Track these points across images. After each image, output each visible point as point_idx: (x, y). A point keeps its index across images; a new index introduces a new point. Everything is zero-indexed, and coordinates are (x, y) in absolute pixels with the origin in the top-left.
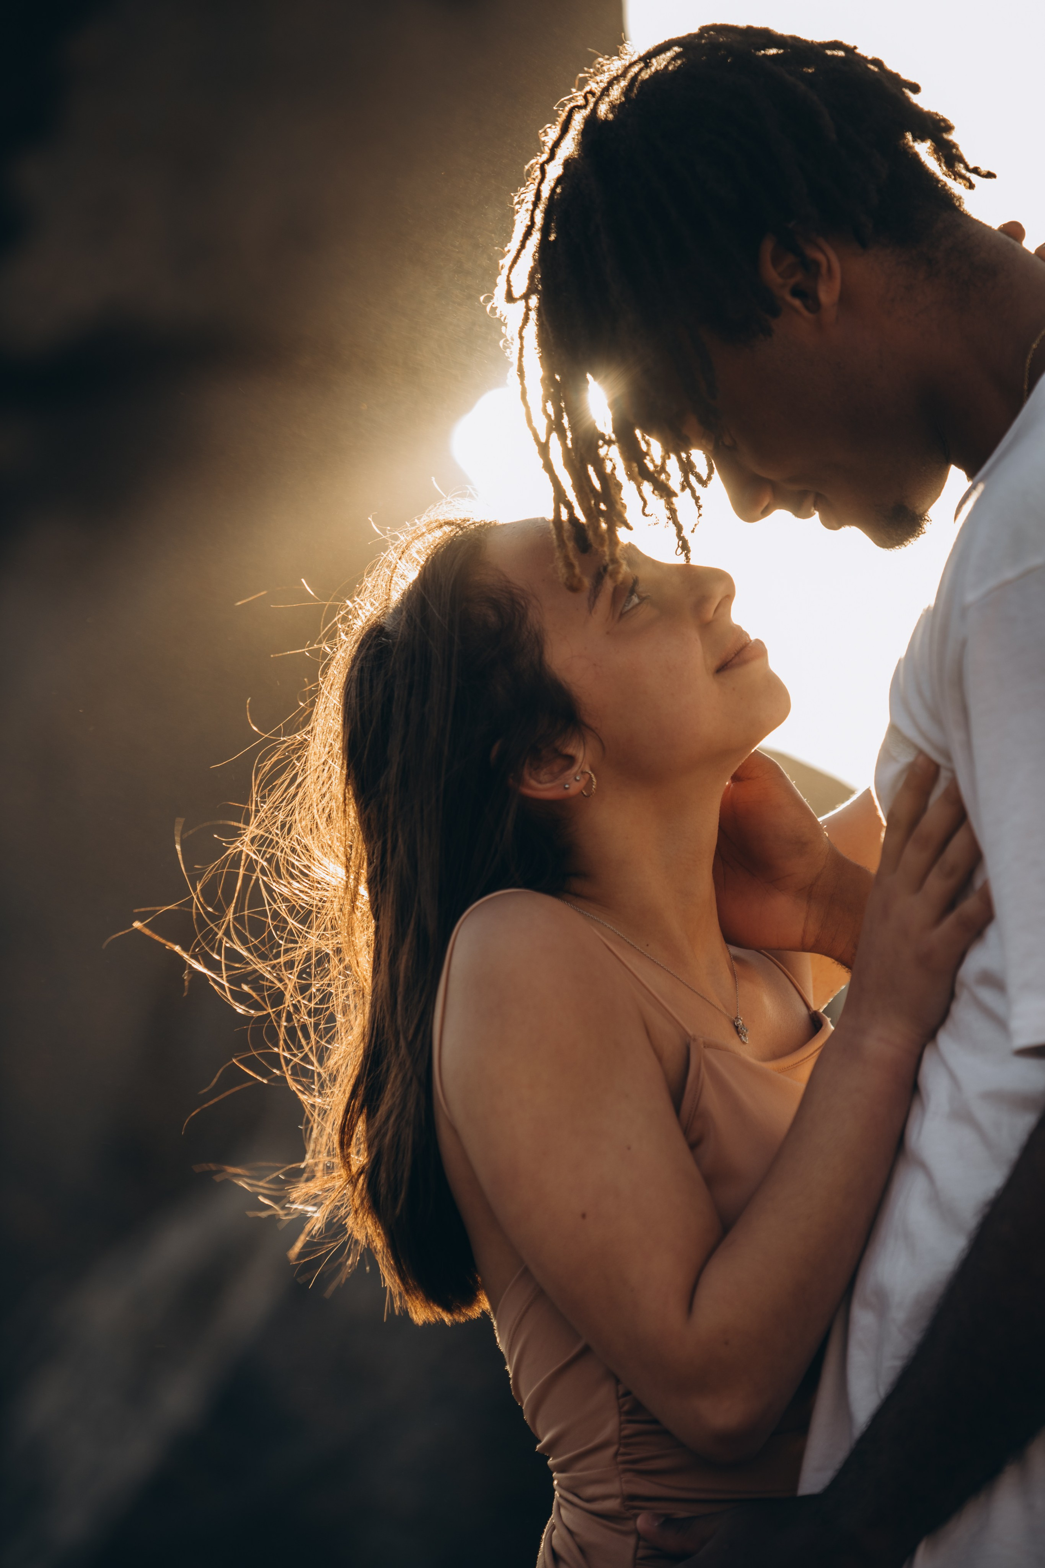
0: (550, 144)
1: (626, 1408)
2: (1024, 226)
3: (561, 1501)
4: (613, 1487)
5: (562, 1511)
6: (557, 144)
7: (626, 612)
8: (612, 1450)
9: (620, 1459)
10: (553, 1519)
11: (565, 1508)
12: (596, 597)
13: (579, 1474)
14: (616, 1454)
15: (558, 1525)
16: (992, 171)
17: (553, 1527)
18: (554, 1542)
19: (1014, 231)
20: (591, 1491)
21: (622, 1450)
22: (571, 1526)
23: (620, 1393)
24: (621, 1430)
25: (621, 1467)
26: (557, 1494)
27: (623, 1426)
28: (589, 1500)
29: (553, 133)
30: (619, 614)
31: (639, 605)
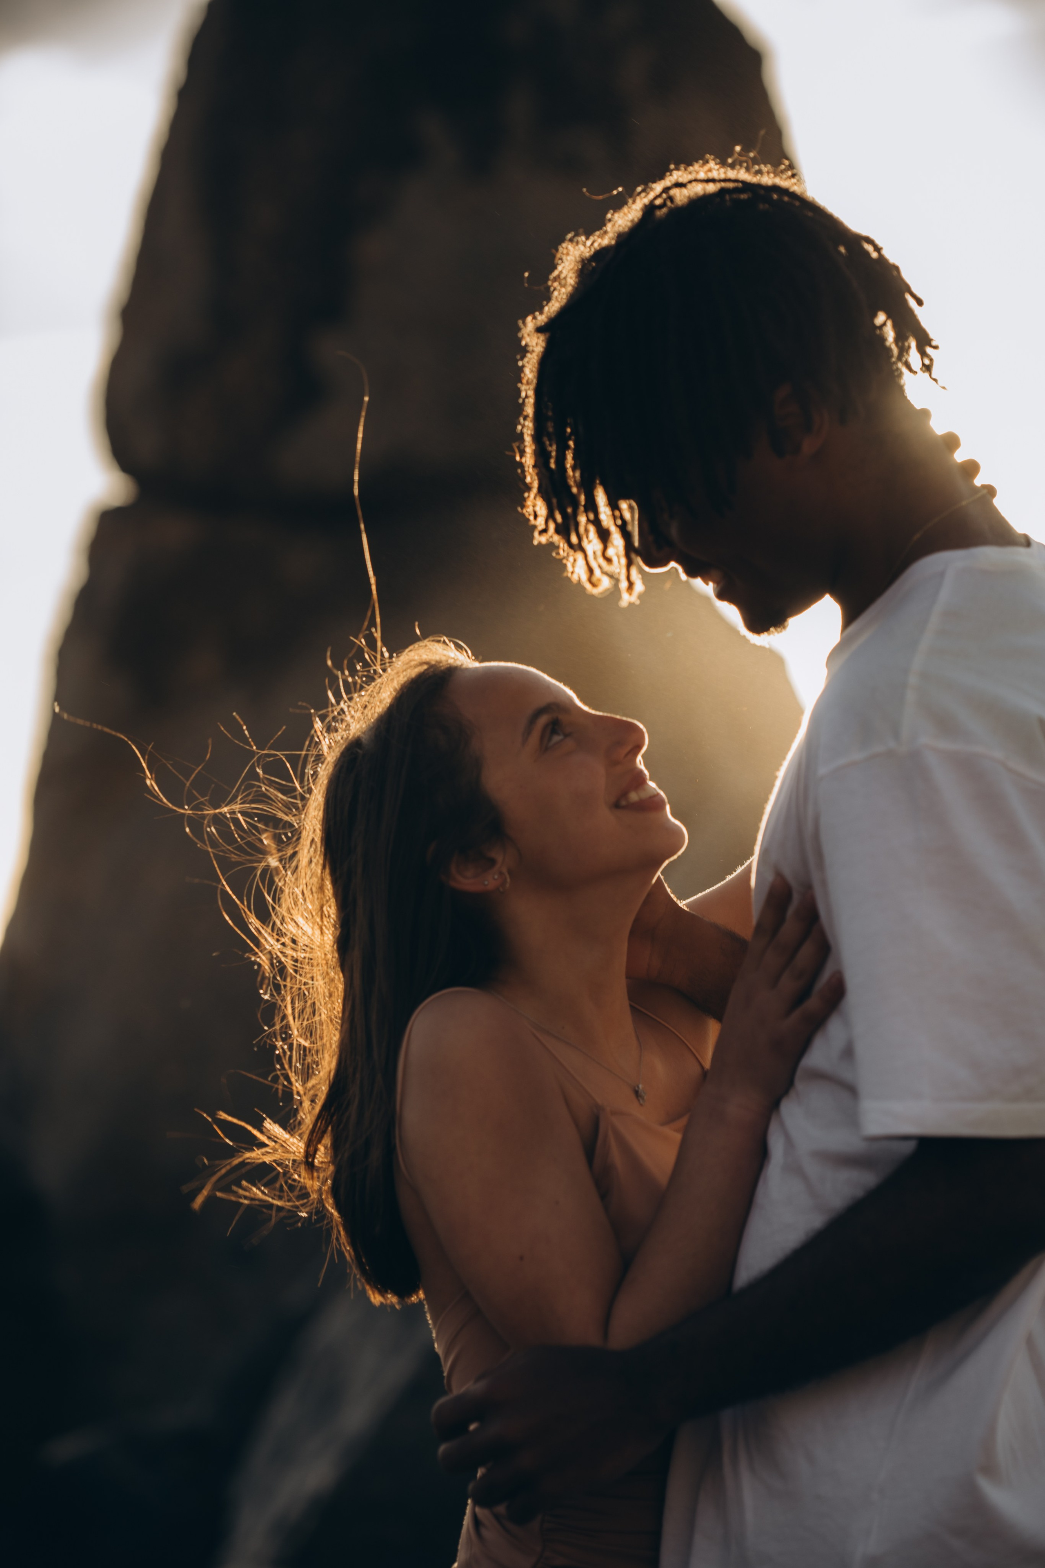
7: (550, 746)
12: (529, 733)
30: (544, 747)
31: (561, 740)
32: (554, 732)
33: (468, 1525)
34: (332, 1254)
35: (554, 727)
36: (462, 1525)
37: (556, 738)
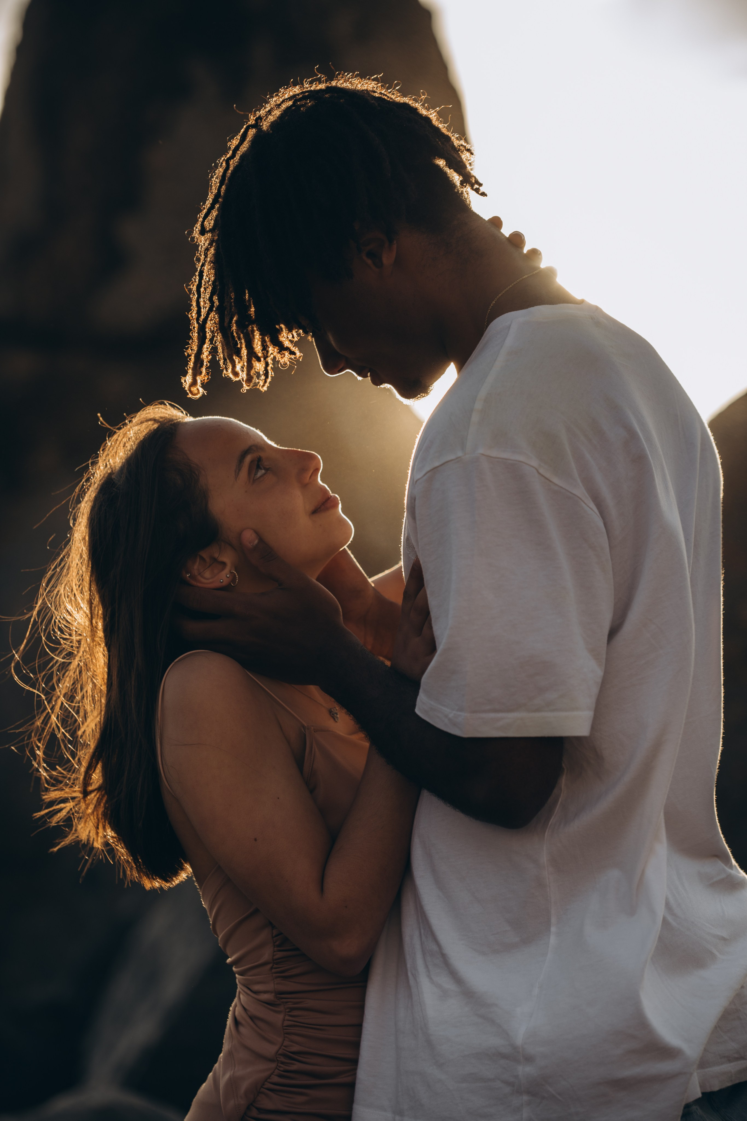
0: (233, 147)
1: (277, 943)
2: (502, 219)
3: (241, 990)
4: (270, 986)
5: (241, 996)
6: (237, 148)
7: (257, 479)
8: (270, 966)
9: (274, 970)
10: (236, 1000)
11: (243, 994)
12: (239, 470)
13: (250, 978)
14: (272, 968)
15: (238, 1004)
16: (486, 192)
17: (236, 1006)
18: (237, 1013)
19: (496, 222)
20: (256, 988)
21: (275, 966)
22: (245, 1006)
23: (274, 935)
24: (274, 956)
25: (274, 975)
26: (238, 987)
27: (275, 953)
28: (255, 992)
29: (235, 142)
30: (252, 480)
31: (265, 474)
32: (258, 467)
33: (230, 1025)
34: (128, 883)
35: (258, 464)
36: (226, 1025)
37: (261, 472)
